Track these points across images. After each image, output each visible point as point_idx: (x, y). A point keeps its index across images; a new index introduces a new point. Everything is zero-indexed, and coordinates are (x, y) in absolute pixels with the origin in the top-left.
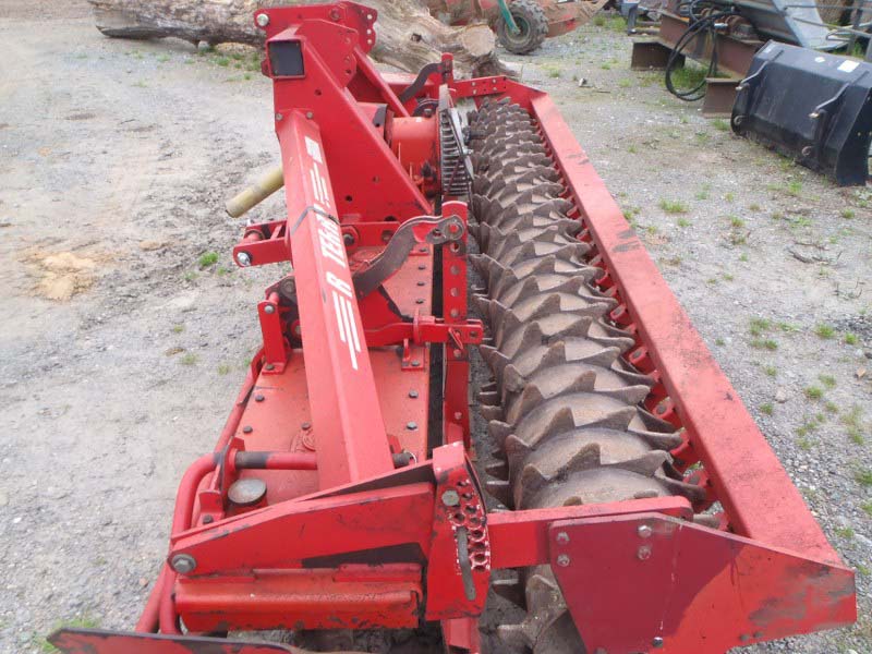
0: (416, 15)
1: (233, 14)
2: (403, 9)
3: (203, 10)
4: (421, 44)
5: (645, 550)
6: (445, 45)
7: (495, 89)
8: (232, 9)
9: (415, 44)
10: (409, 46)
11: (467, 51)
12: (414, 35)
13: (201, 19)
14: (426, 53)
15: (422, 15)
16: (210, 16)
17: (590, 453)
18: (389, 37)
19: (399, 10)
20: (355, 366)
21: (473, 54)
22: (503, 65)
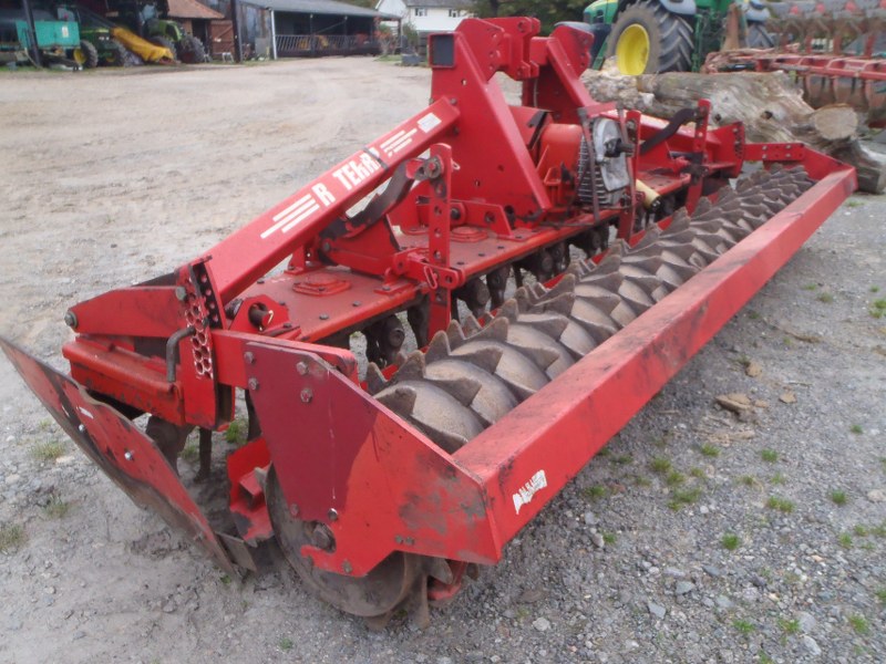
0: (781, 95)
1: (620, 89)
2: (769, 89)
3: (598, 85)
4: (771, 122)
5: (306, 392)
6: (795, 125)
7: (788, 155)
8: (621, 84)
9: (765, 121)
10: (758, 123)
11: (818, 132)
12: (767, 112)
13: (595, 92)
14: (775, 131)
15: (789, 95)
16: (603, 91)
17: (413, 361)
18: (744, 114)
19: (766, 89)
20: (264, 235)
21: (825, 136)
22: (866, 154)
